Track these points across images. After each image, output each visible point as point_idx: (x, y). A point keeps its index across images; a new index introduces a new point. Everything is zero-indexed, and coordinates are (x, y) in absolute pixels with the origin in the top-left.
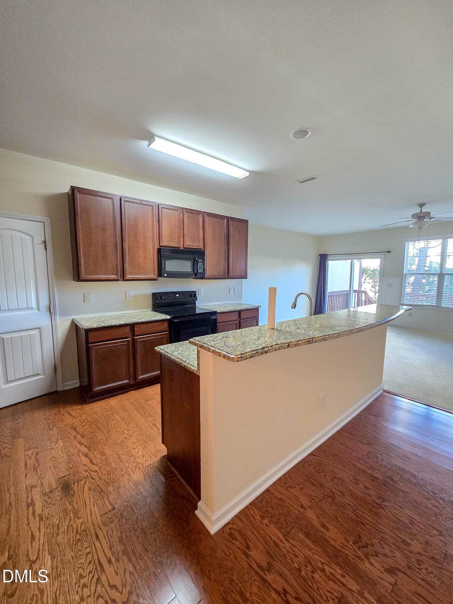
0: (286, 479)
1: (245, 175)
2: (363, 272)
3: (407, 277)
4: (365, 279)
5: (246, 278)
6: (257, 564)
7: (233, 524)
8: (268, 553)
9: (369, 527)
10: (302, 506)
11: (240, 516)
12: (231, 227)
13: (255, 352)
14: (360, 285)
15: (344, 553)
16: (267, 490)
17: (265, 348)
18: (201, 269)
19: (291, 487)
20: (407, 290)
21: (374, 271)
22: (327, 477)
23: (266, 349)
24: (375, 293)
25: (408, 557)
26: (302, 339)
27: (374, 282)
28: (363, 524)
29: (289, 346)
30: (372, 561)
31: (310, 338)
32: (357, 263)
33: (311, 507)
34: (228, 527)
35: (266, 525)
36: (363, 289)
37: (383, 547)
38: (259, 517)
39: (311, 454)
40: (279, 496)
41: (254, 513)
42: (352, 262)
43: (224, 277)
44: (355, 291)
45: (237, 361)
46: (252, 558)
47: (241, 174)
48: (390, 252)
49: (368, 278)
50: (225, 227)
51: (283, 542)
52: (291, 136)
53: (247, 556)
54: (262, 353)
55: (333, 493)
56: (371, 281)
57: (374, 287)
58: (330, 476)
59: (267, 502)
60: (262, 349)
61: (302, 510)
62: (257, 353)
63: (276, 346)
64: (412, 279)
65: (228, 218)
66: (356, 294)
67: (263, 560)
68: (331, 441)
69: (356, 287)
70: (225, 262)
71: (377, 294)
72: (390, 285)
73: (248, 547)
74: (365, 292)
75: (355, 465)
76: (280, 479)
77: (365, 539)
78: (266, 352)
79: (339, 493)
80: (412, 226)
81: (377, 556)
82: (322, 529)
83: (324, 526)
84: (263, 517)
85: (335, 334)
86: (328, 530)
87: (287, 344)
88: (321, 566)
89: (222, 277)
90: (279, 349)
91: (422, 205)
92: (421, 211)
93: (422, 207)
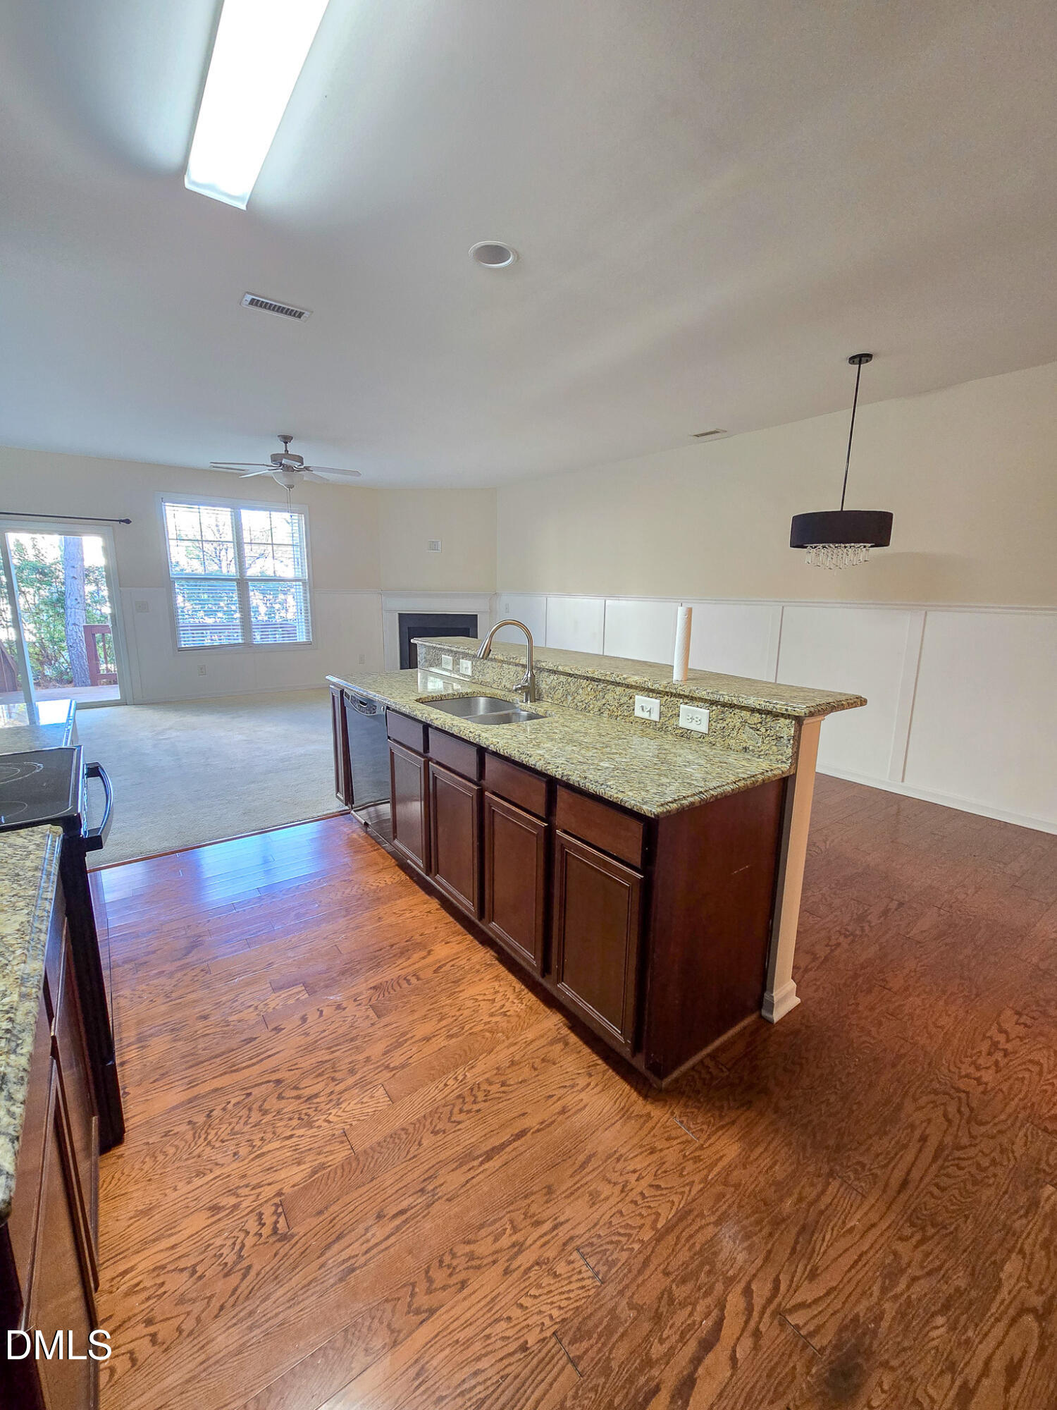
48: (128, 521)
72: (142, 607)
91: (286, 439)
92: (286, 451)
93: (286, 443)
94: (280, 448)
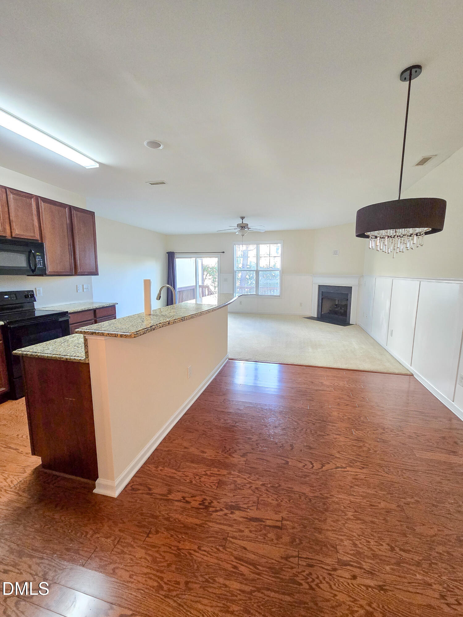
0: (170, 436)
1: (93, 166)
2: (204, 269)
3: (237, 273)
4: (206, 276)
5: (97, 274)
6: (159, 494)
7: (133, 482)
8: (166, 485)
9: (229, 440)
10: (185, 448)
11: (137, 475)
12: (75, 219)
13: (146, 330)
14: (203, 280)
15: (217, 460)
16: (156, 450)
17: (152, 326)
18: (41, 264)
19: (174, 440)
20: (237, 284)
21: (212, 268)
22: (200, 424)
23: (154, 327)
24: (215, 287)
25: (251, 445)
26: (177, 318)
27: (213, 278)
28: (226, 440)
29: (169, 323)
30: (234, 455)
31: (183, 317)
32: (199, 261)
33: (192, 446)
34: (130, 485)
35: (161, 470)
36: (205, 284)
37: (239, 446)
38: (154, 469)
39: (185, 414)
40: (167, 449)
41: (149, 467)
42: (196, 260)
43: (70, 274)
44: (200, 286)
45: (135, 337)
46: (154, 493)
47: (88, 164)
48: (224, 252)
49: (209, 274)
50: (67, 217)
51: (176, 474)
52: (145, 143)
53: (151, 494)
54: (151, 330)
55: (205, 431)
56: (211, 277)
57: (214, 282)
58: (201, 423)
59: (157, 457)
60: (151, 327)
61: (186, 450)
62: (147, 330)
63: (160, 325)
64: (240, 275)
65: (70, 208)
66: (201, 288)
67: (164, 490)
68: (198, 401)
69: (200, 283)
70: (70, 256)
71: (217, 288)
72: (226, 280)
73: (150, 489)
74: (208, 287)
75: (217, 410)
76: (165, 439)
77: (228, 447)
78: (154, 329)
79: (209, 430)
80: (237, 233)
81: (236, 452)
82: (202, 454)
83: (203, 452)
84: (157, 467)
85: (199, 313)
86: (206, 453)
87: (168, 323)
88: (204, 473)
89: (68, 273)
90: (162, 327)
91: (243, 218)
92: (243, 222)
93: (243, 219)
94: (240, 221)
